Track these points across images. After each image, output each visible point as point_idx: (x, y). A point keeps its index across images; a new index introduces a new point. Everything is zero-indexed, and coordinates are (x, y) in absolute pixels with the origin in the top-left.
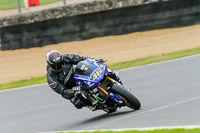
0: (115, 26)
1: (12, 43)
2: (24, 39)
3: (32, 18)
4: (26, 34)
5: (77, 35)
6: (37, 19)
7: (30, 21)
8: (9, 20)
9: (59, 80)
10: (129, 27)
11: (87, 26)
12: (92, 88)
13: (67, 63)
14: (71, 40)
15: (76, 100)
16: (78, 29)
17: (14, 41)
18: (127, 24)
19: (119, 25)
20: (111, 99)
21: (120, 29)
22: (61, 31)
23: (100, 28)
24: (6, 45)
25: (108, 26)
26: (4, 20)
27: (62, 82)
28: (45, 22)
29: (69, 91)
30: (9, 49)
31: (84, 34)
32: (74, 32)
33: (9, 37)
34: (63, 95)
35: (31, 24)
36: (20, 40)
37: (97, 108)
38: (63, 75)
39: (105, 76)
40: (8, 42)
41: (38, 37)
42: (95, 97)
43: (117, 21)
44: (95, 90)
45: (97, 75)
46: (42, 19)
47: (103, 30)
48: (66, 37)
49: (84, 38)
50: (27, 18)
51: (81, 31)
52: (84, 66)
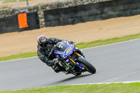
0: (124, 10)
1: (53, 22)
2: (61, 19)
3: (67, 4)
4: (63, 15)
5: (99, 16)
6: (70, 5)
7: (65, 6)
8: (51, 6)
9: (45, 54)
10: (134, 11)
11: (106, 10)
12: (65, 60)
13: (50, 44)
14: (95, 19)
15: (55, 67)
16: (99, 12)
17: (55, 20)
18: (132, 9)
19: (127, 10)
20: (77, 67)
21: (128, 12)
22: (87, 13)
23: (115, 11)
24: (49, 23)
25: (120, 10)
26: (47, 5)
27: (47, 56)
28: (76, 7)
29: (51, 61)
30: (50, 26)
31: (103, 15)
32: (97, 14)
33: (51, 17)
34: (47, 63)
35: (66, 9)
36: (59, 20)
37: (69, 73)
38: (48, 51)
39: (74, 52)
40: (50, 21)
41: (71, 18)
42: (68, 65)
43: (126, 7)
44: (67, 61)
45: (69, 51)
46: (74, 5)
47: (117, 13)
48: (91, 18)
49: (104, 19)
50: (63, 5)
51: (101, 14)
52: (60, 45)
